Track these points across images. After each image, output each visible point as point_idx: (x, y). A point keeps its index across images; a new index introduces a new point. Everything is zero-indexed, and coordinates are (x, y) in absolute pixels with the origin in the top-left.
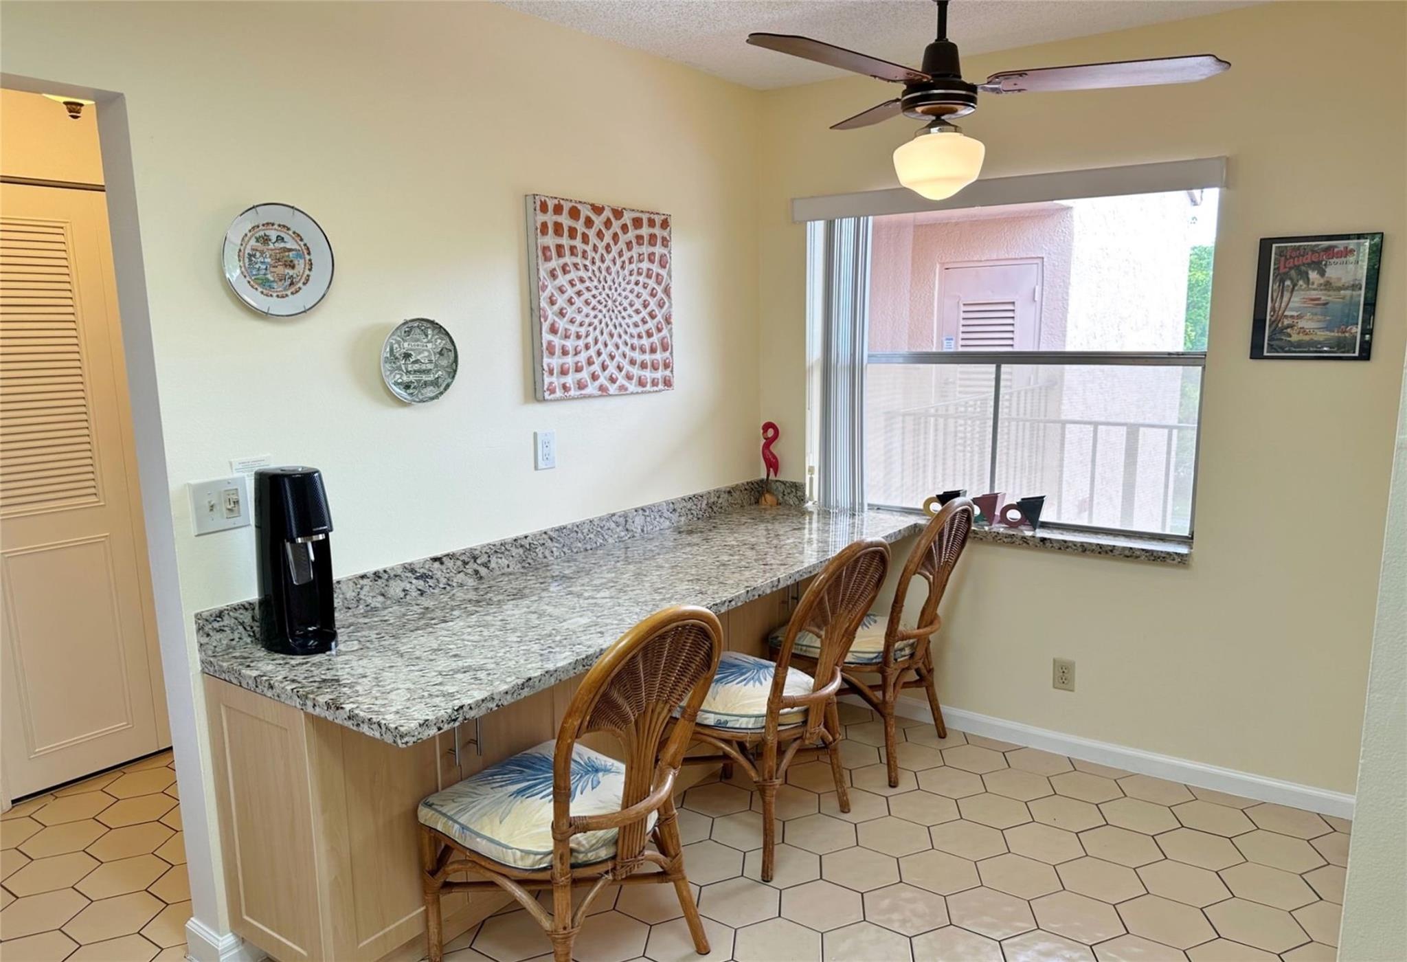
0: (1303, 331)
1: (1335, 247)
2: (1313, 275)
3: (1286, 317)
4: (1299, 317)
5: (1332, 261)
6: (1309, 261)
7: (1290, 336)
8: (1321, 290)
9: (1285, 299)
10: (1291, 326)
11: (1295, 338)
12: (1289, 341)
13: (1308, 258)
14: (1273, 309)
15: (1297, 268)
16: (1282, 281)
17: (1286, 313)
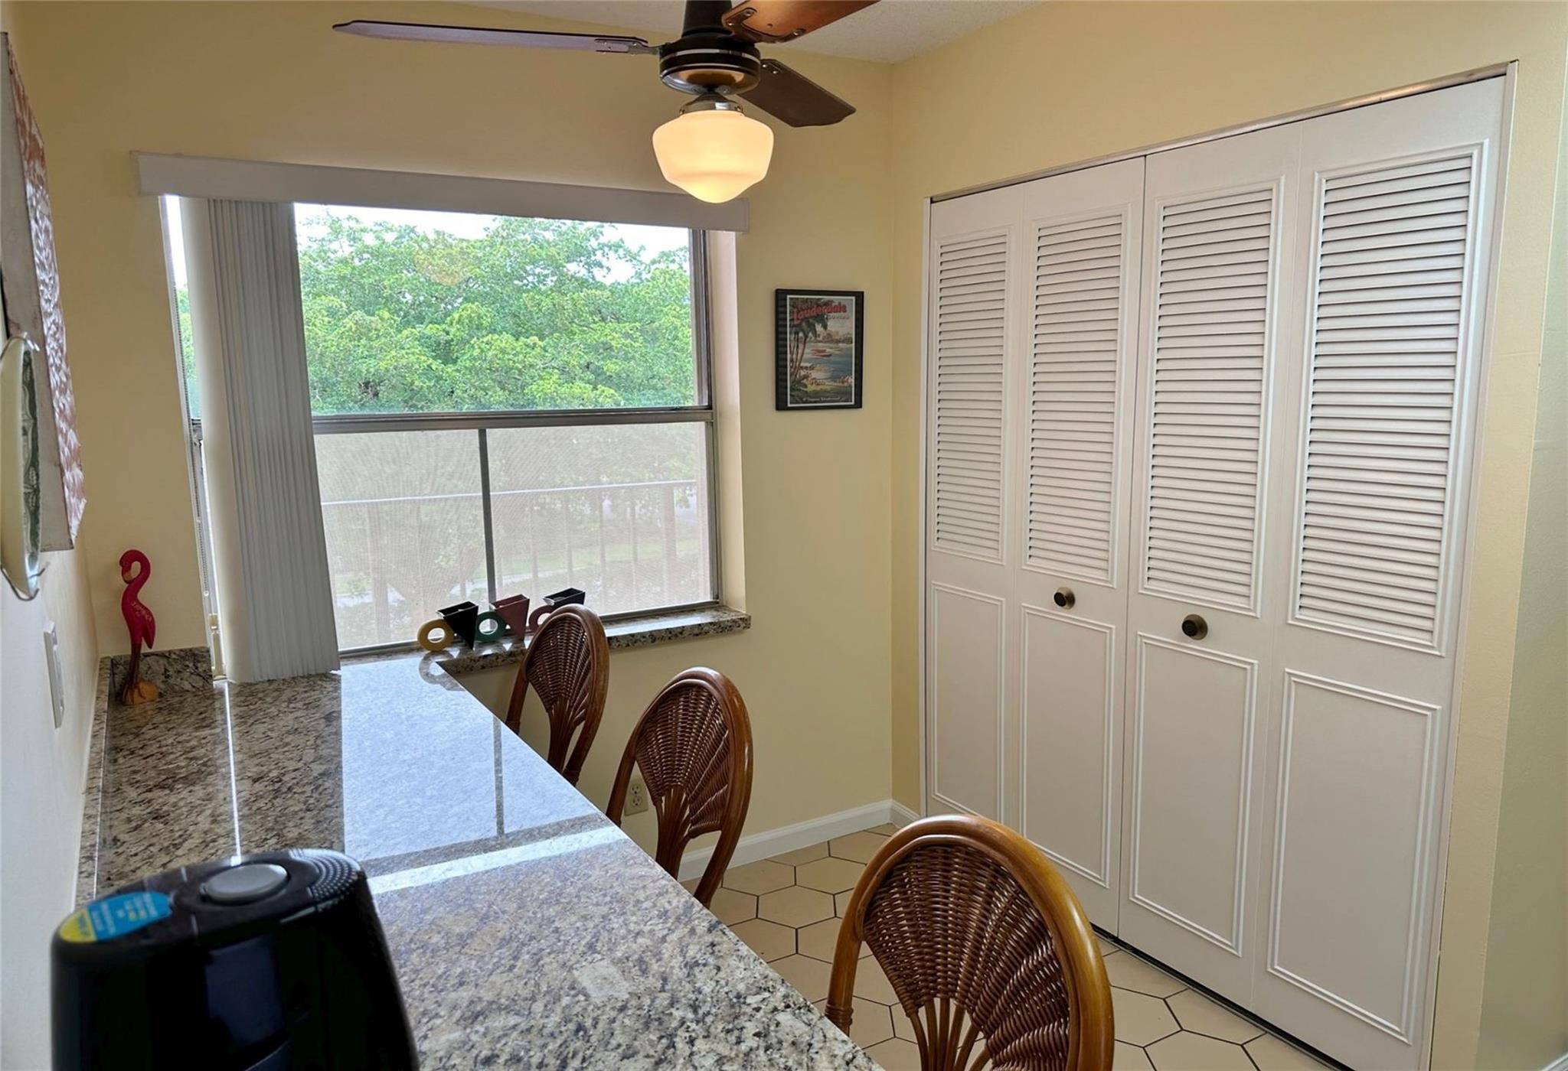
0: (815, 382)
1: (832, 302)
2: (819, 328)
3: (802, 368)
4: (811, 368)
5: (831, 315)
6: (815, 314)
7: (806, 386)
8: (826, 342)
9: (800, 351)
10: (806, 377)
11: (810, 388)
12: (806, 392)
13: (814, 312)
14: (792, 360)
15: (806, 319)
16: (797, 333)
17: (802, 364)
